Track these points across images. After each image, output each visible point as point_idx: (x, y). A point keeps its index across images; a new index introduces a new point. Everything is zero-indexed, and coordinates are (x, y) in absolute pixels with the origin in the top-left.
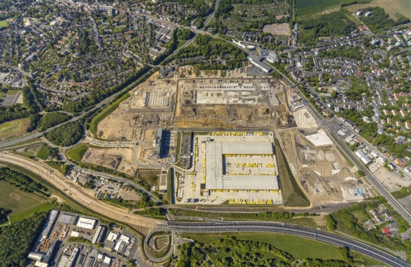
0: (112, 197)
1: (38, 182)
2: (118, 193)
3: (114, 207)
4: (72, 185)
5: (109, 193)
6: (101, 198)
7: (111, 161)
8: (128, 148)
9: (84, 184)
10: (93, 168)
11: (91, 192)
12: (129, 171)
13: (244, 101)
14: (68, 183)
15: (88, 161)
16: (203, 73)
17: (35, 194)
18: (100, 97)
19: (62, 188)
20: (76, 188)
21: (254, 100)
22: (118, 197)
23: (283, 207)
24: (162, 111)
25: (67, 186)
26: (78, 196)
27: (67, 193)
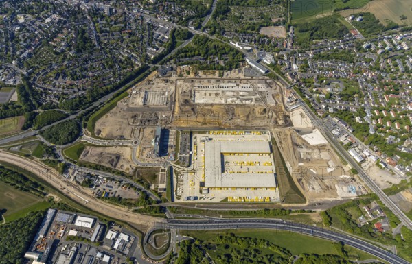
0: (111, 195)
1: (34, 180)
2: (116, 191)
3: (113, 206)
4: (69, 183)
5: (108, 191)
6: (99, 196)
7: (110, 159)
8: (126, 146)
9: (81, 182)
10: (91, 167)
11: (89, 191)
12: (128, 169)
13: (241, 100)
14: (65, 181)
15: (85, 159)
16: (201, 73)
17: (31, 193)
18: (98, 96)
19: (59, 187)
20: (74, 187)
21: (252, 100)
22: (117, 195)
23: (280, 204)
24: (161, 110)
25: (64, 185)
26: (75, 194)
27: (64, 191)
